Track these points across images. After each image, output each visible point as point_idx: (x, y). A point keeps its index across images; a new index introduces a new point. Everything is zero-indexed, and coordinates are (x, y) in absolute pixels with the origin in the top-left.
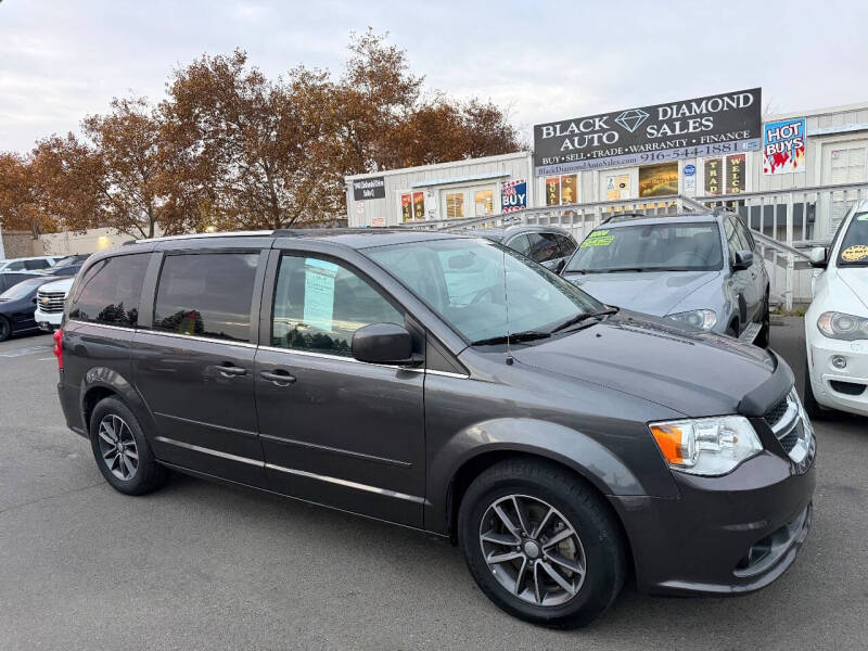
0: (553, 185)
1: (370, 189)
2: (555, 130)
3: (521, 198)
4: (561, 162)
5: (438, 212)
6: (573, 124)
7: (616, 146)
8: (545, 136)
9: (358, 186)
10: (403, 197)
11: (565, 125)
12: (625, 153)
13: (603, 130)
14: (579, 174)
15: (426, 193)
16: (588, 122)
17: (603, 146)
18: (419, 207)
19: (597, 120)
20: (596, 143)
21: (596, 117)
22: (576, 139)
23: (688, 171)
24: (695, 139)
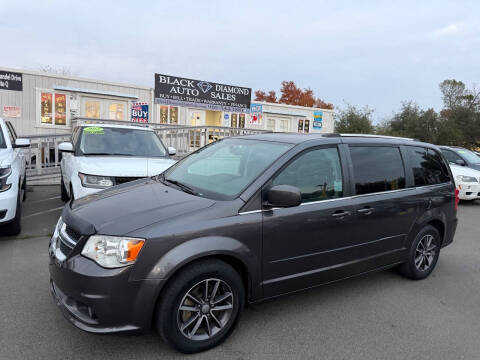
0: (164, 110)
1: (4, 81)
2: (167, 80)
3: (145, 114)
4: (170, 98)
5: (78, 112)
6: (176, 80)
7: (198, 97)
8: (161, 81)
10: (43, 94)
11: (172, 79)
12: (202, 102)
13: (191, 88)
14: (179, 108)
15: (68, 96)
16: (185, 81)
17: (191, 96)
18: (60, 105)
20: (188, 93)
21: (188, 79)
22: (178, 88)
23: (226, 117)
24: (229, 103)
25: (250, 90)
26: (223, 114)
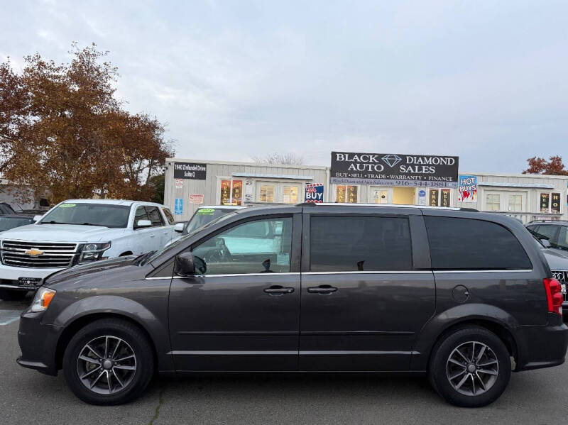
0: (341, 190)
1: (191, 171)
2: (345, 157)
3: (320, 196)
4: (348, 177)
5: (253, 197)
6: (356, 156)
7: (382, 173)
8: (338, 160)
9: (179, 167)
10: (223, 181)
11: (351, 155)
12: (387, 178)
13: (374, 163)
14: (359, 187)
15: (245, 181)
16: (366, 156)
17: (374, 172)
18: (237, 191)
19: (371, 156)
20: (370, 170)
21: (370, 154)
22: (358, 165)
23: (422, 194)
24: (425, 177)
25: (456, 159)
26: (417, 190)
